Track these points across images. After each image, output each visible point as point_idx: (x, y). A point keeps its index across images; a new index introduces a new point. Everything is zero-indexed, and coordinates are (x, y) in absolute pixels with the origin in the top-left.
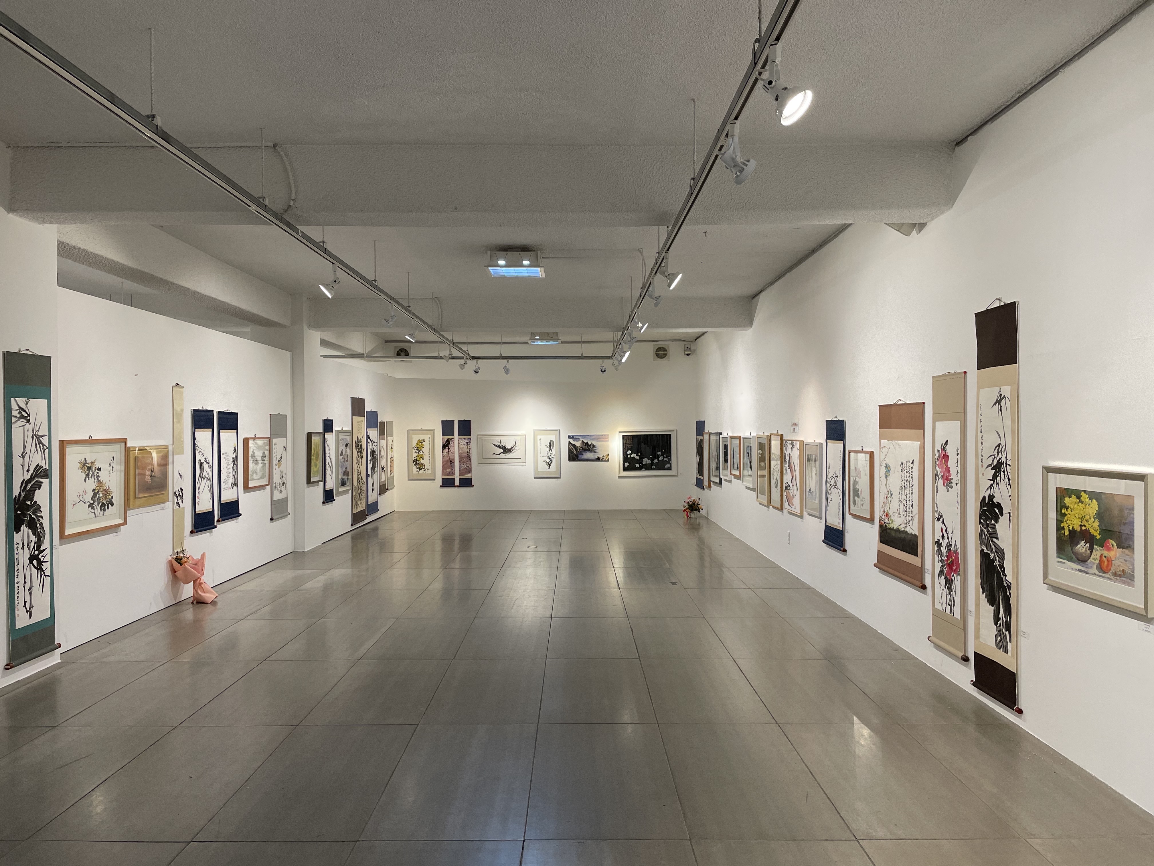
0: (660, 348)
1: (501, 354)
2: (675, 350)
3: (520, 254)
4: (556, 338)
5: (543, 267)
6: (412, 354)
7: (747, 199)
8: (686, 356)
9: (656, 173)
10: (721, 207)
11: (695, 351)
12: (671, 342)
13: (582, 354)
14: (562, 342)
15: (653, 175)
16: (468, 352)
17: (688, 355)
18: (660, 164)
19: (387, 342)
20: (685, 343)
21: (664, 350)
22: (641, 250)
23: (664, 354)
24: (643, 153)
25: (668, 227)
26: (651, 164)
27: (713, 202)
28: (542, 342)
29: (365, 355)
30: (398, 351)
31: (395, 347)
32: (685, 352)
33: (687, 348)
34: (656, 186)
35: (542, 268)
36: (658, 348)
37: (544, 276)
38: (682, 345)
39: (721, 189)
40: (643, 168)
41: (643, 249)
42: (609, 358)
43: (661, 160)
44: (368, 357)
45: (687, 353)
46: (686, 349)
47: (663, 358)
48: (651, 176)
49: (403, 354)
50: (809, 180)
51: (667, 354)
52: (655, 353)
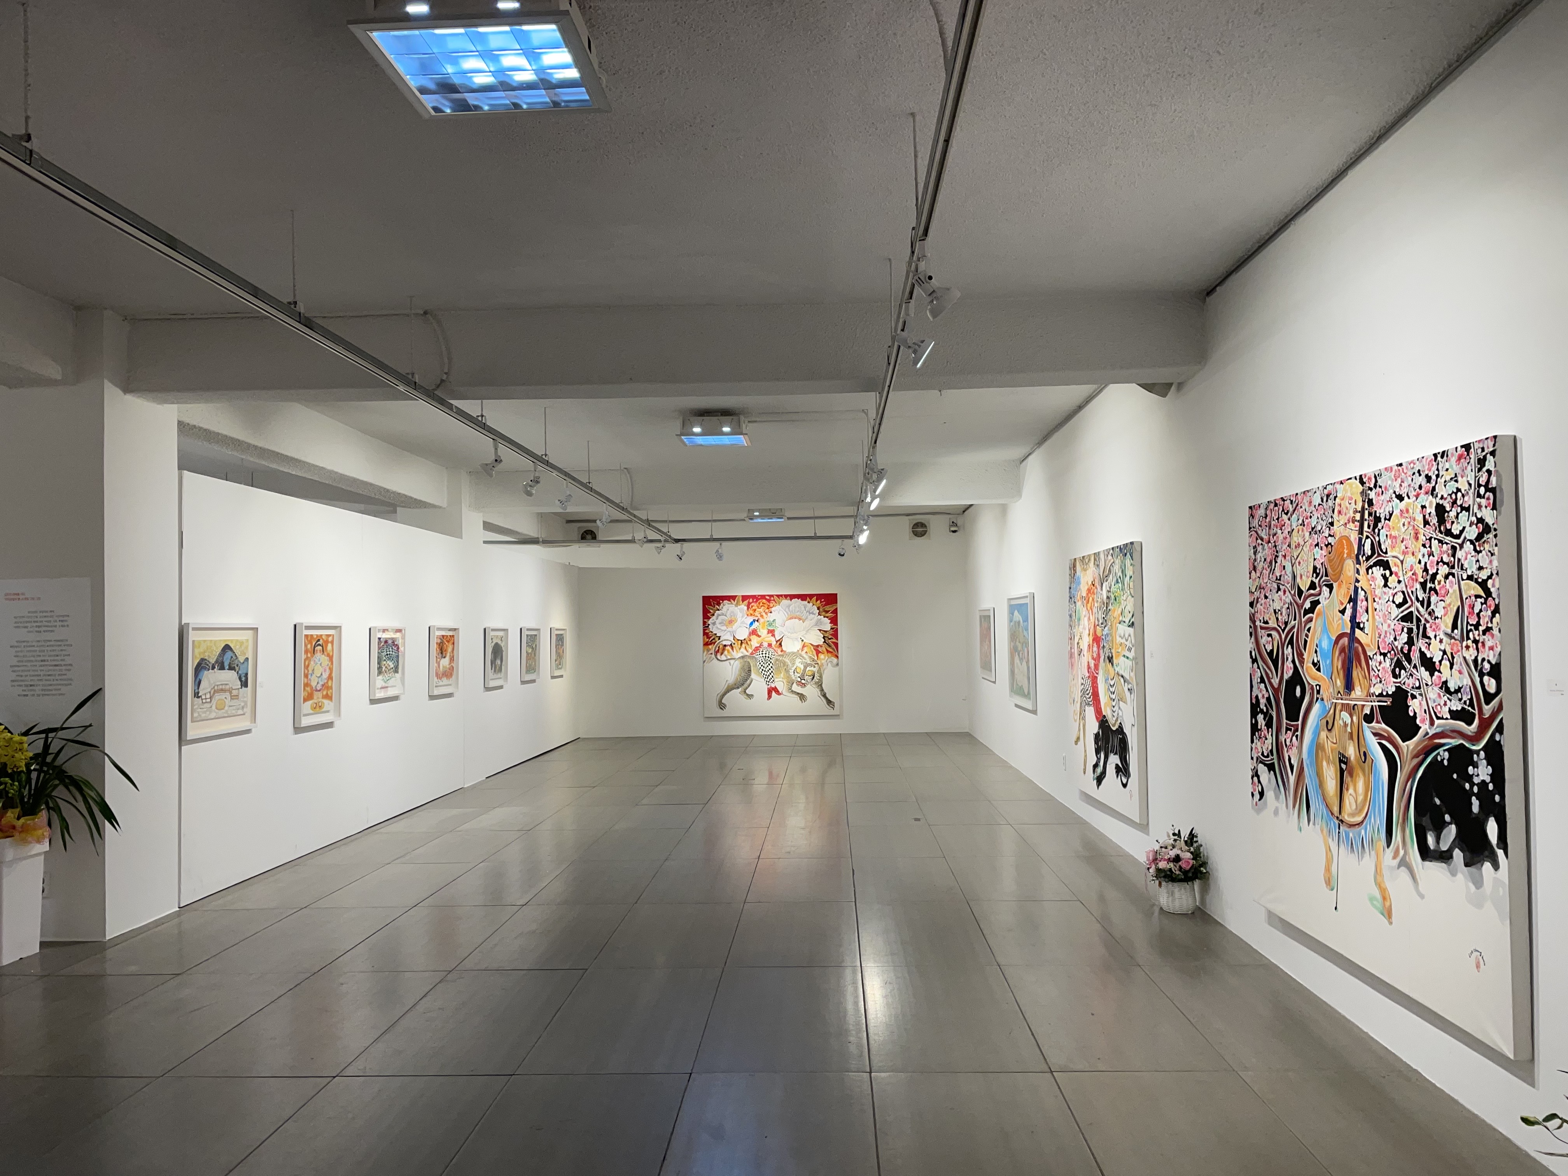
0: (918, 523)
1: (712, 535)
2: (938, 526)
3: (719, 419)
4: (781, 514)
6: (600, 537)
11: (963, 528)
12: (932, 515)
13: (815, 533)
14: (789, 518)
16: (668, 534)
17: (954, 532)
19: (569, 522)
20: (950, 516)
21: (923, 525)
22: (866, 411)
23: (923, 532)
25: (877, 394)
28: (762, 519)
29: (541, 540)
30: (583, 534)
31: (579, 528)
32: (949, 529)
35: (746, 436)
36: (915, 524)
37: (750, 444)
38: (946, 520)
40: (845, 328)
42: (851, 537)
44: (545, 541)
45: (952, 529)
46: (951, 523)
47: (920, 537)
49: (589, 537)
51: (926, 531)
52: (911, 530)
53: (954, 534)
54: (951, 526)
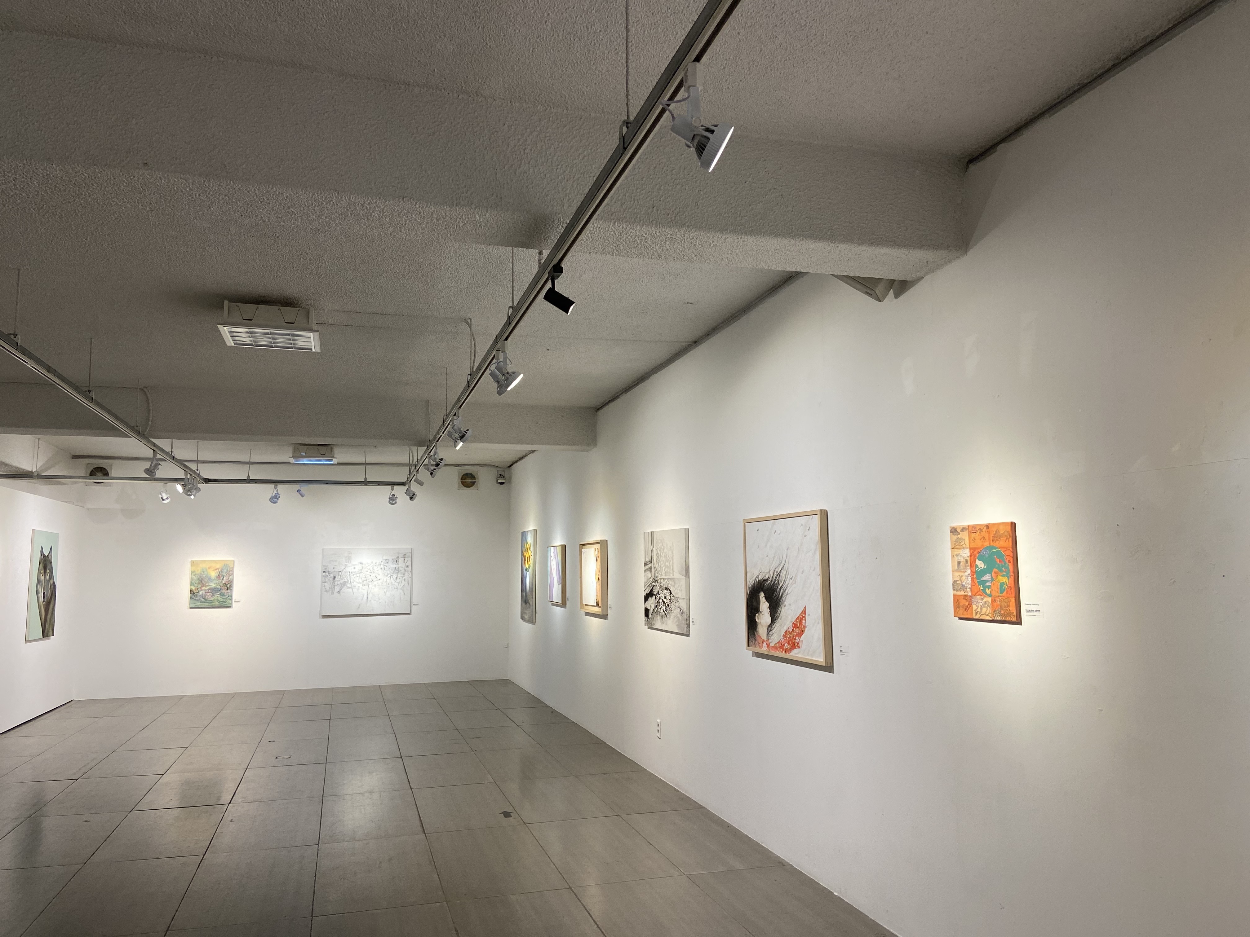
0: (467, 474)
1: (248, 477)
2: (485, 478)
3: (279, 309)
4: (331, 456)
5: (317, 331)
6: (113, 474)
7: (678, 210)
8: (499, 485)
9: (531, 150)
10: (637, 217)
11: (510, 480)
12: (481, 467)
14: (339, 462)
15: (526, 151)
16: (198, 472)
17: (502, 483)
18: (537, 136)
19: (75, 457)
20: (498, 469)
21: (473, 476)
22: (469, 321)
23: (471, 482)
24: (508, 113)
25: (540, 253)
26: (523, 134)
27: (624, 207)
28: (310, 460)
29: (35, 474)
30: (92, 471)
31: (88, 464)
32: (497, 480)
33: (500, 475)
34: (531, 170)
35: (316, 334)
36: (464, 475)
37: (318, 350)
38: (493, 473)
39: (637, 189)
40: (509, 138)
41: (472, 320)
42: (402, 484)
43: (538, 129)
44: (40, 477)
45: (499, 481)
46: (498, 476)
47: (469, 487)
48: (522, 151)
49: (99, 474)
50: (770, 190)
51: (475, 482)
52: (460, 480)
53: (501, 485)
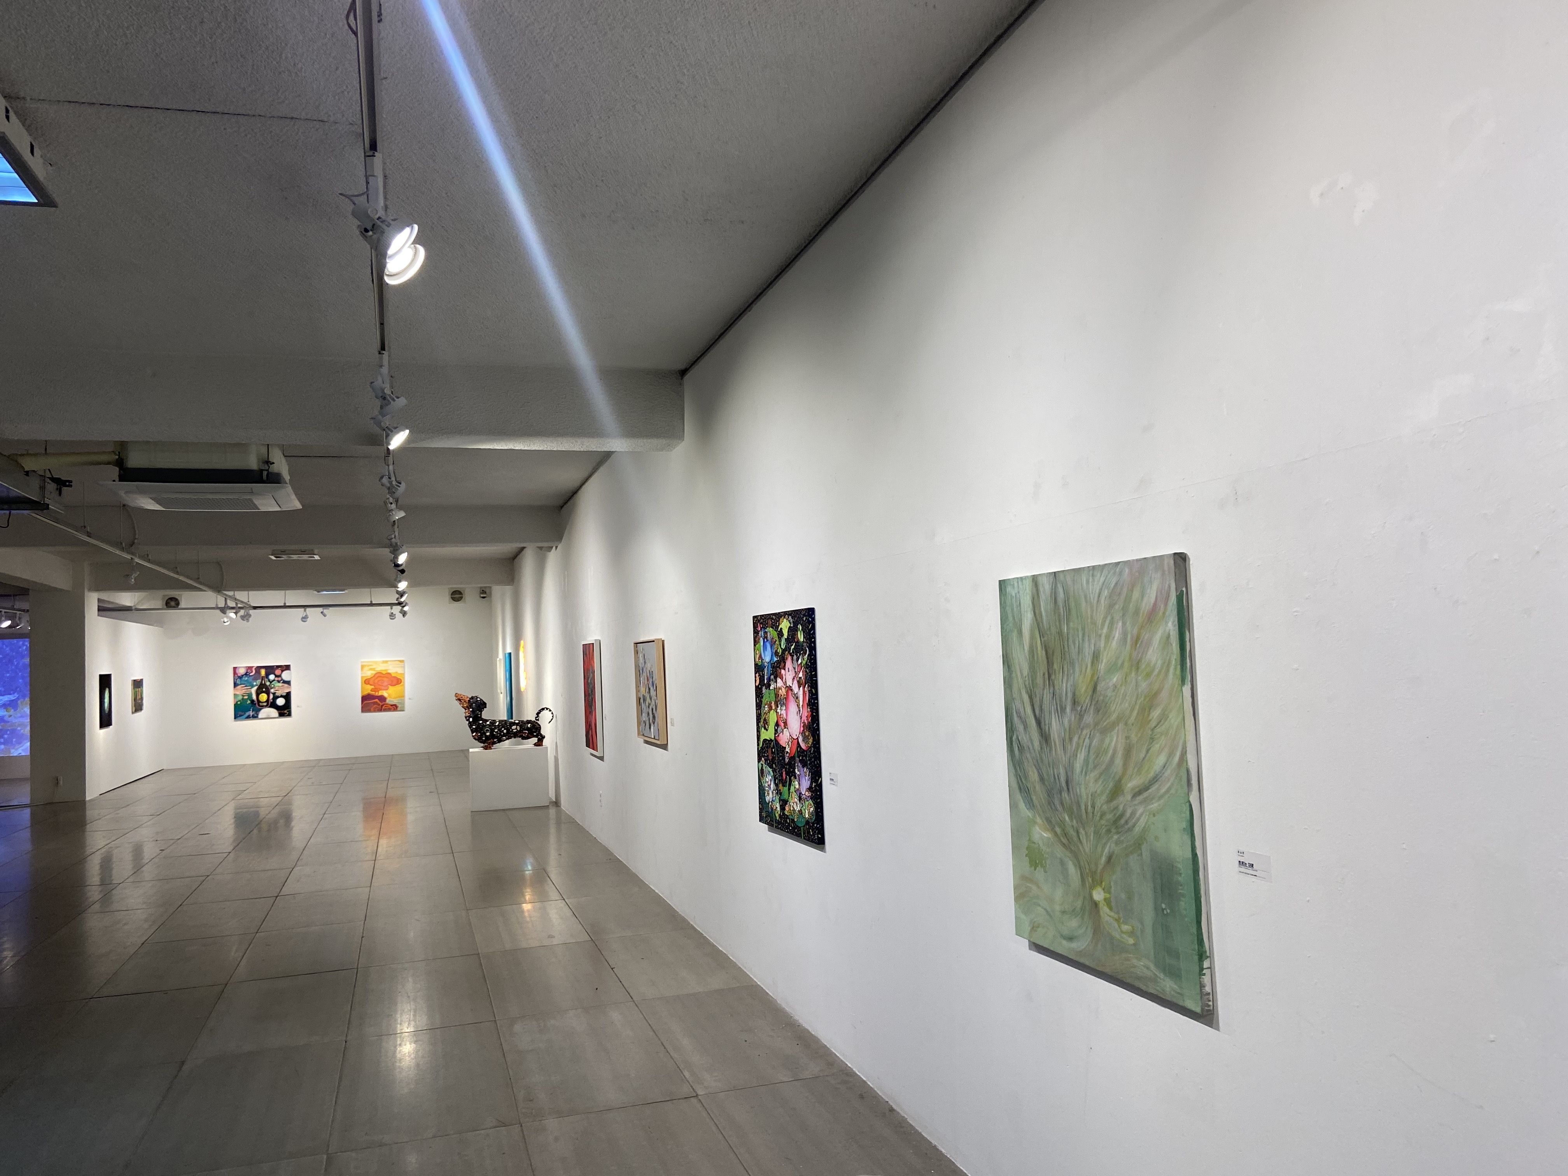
0: (457, 591)
1: (285, 603)
2: (471, 593)
6: (183, 606)
8: (482, 599)
11: (490, 595)
13: (371, 601)
21: (460, 593)
23: (460, 597)
28: (328, 592)
29: (133, 608)
30: (167, 601)
31: (164, 596)
32: (480, 595)
36: (453, 592)
38: (476, 589)
42: (397, 604)
44: (136, 610)
45: (482, 596)
46: (482, 592)
47: (458, 601)
49: (173, 604)
51: (462, 597)
52: (450, 596)
53: (484, 599)
54: (481, 593)
